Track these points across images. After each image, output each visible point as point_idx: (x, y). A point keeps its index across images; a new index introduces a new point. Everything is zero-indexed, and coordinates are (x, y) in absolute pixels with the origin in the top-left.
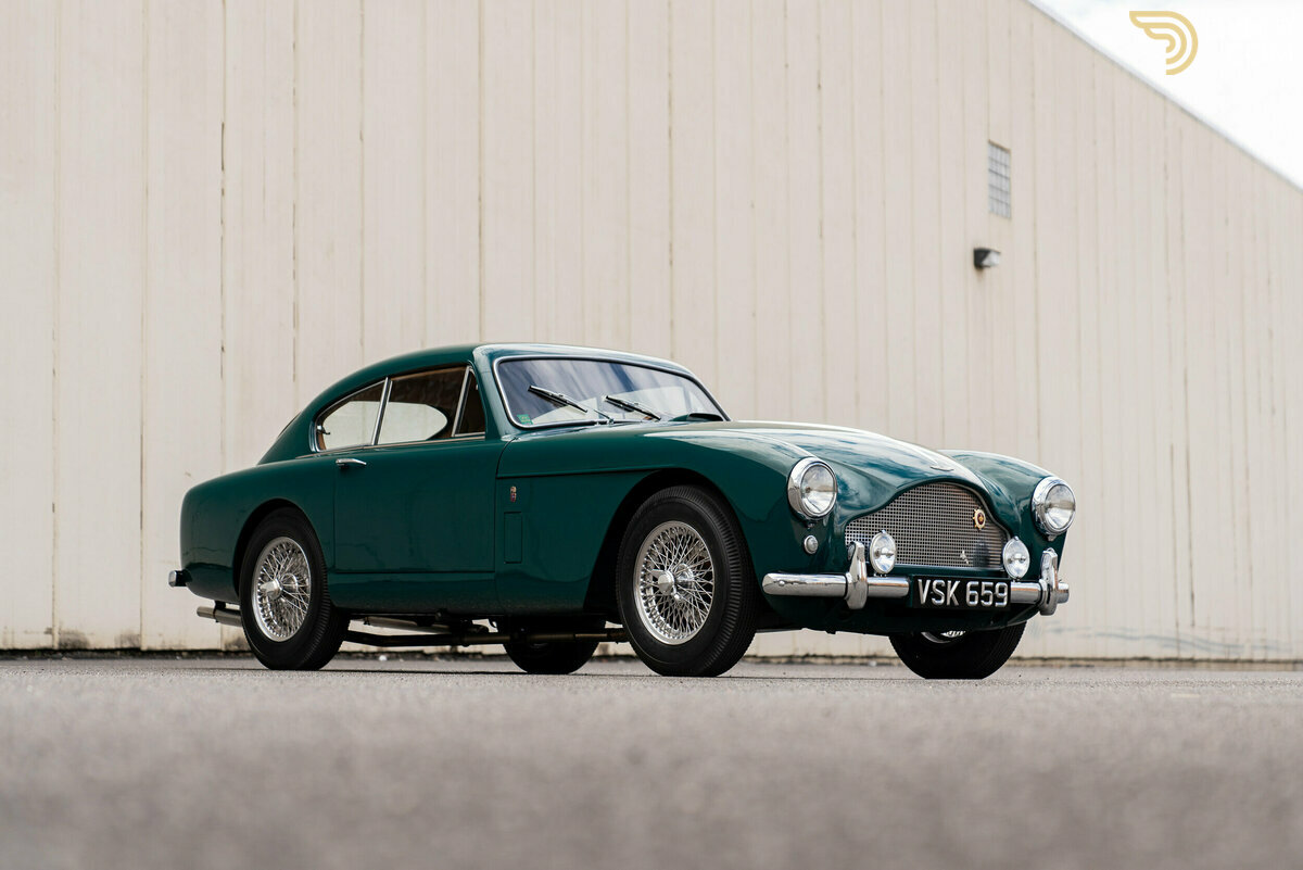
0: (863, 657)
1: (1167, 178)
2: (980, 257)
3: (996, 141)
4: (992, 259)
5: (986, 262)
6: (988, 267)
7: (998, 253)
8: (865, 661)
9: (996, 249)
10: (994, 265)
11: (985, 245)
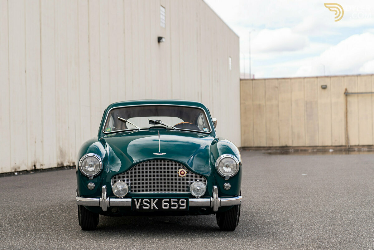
1: (197, 17)
2: (160, 39)
3: (162, 5)
4: (163, 40)
5: (161, 41)
7: (164, 38)
10: (163, 42)
11: (160, 36)
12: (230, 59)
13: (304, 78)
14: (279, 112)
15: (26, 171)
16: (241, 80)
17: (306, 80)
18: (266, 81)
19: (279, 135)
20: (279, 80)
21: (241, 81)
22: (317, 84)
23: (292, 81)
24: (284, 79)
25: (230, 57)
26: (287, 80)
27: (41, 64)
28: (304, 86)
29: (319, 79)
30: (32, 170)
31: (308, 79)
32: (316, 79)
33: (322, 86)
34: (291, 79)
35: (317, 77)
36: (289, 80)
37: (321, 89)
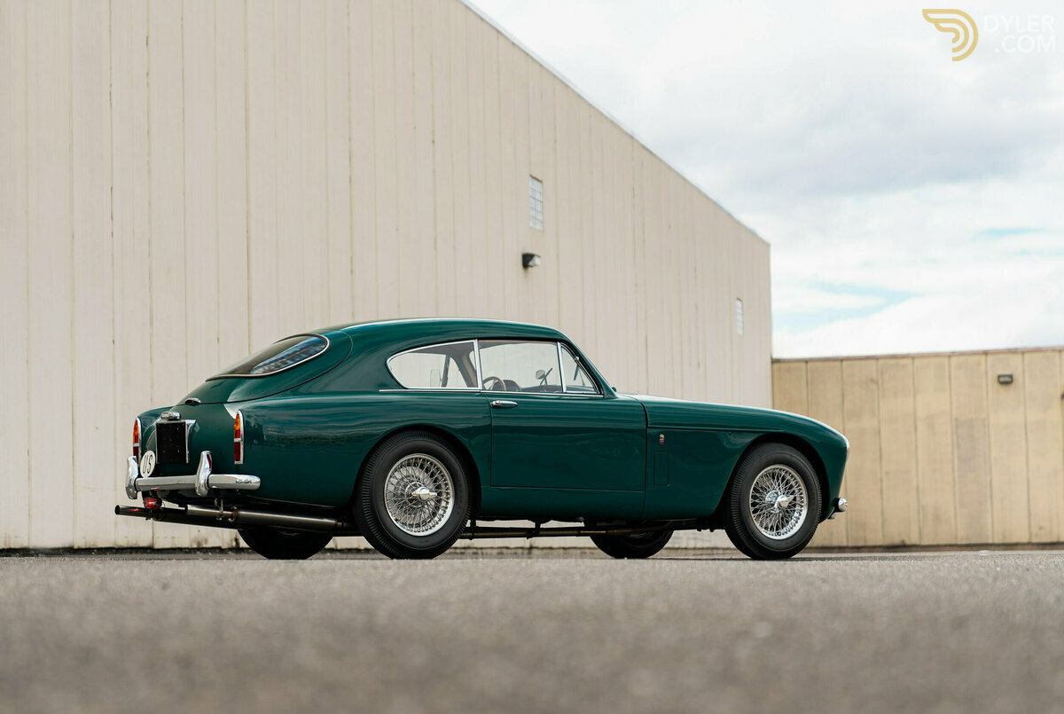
0: (462, 548)
1: (634, 196)
2: (527, 260)
3: (535, 175)
4: (536, 260)
5: (531, 263)
6: (532, 266)
7: (539, 256)
8: (463, 551)
9: (537, 253)
10: (535, 265)
11: (529, 251)
12: (739, 303)
13: (951, 355)
14: (880, 449)
15: (219, 548)
16: (775, 361)
17: (954, 360)
18: (845, 363)
19: (882, 513)
20: (881, 362)
21: (776, 366)
22: (986, 373)
23: (917, 362)
24: (894, 357)
25: (739, 299)
26: (901, 362)
27: (249, 323)
28: (950, 377)
29: (990, 358)
30: (231, 549)
31: (962, 359)
32: (983, 357)
33: (999, 377)
34: (912, 357)
35: (986, 353)
36: (908, 361)
37: (997, 385)
